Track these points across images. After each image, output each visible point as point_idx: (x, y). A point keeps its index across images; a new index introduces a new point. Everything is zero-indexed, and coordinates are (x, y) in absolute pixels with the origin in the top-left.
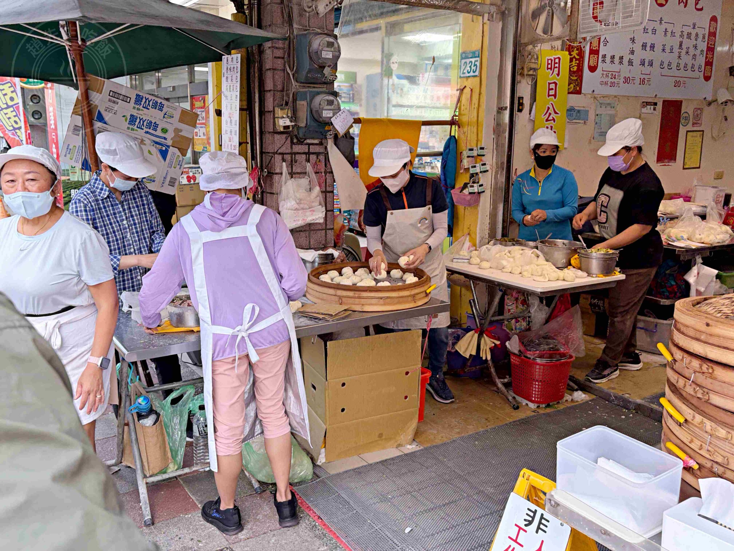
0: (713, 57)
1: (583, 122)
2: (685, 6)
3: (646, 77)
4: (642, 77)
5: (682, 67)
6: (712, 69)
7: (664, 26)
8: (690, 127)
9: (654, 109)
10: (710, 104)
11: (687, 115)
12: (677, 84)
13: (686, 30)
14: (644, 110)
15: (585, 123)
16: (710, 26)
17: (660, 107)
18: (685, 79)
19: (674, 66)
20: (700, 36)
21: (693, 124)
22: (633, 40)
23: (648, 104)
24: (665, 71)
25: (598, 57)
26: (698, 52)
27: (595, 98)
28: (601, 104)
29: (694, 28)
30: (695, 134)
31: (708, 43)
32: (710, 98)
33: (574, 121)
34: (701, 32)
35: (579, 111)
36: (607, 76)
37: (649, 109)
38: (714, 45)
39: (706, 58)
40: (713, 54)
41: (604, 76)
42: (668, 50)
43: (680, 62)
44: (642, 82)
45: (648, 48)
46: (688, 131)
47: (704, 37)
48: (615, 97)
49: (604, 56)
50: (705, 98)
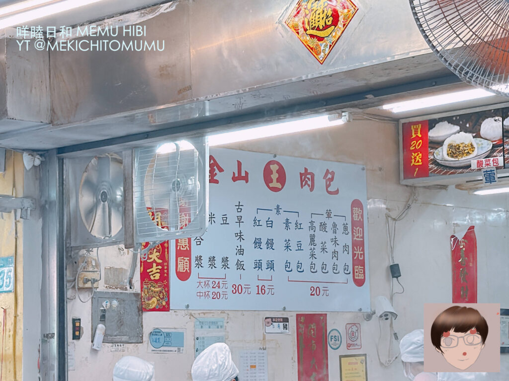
0: (364, 254)
1: (176, 349)
2: (312, 190)
3: (266, 283)
4: (261, 284)
5: (318, 267)
6: (364, 269)
7: (284, 216)
8: (343, 350)
9: (285, 327)
10: (369, 317)
11: (337, 334)
12: (315, 292)
13: (318, 220)
14: (269, 329)
15: (179, 350)
16: (352, 214)
17: (292, 323)
18: (325, 285)
19: (306, 267)
20: (340, 228)
21: (349, 346)
22: (240, 236)
23: (273, 320)
24: (295, 275)
25: (190, 260)
26: (339, 249)
27: (191, 315)
28: (202, 323)
29: (329, 216)
30: (353, 359)
31: (353, 236)
32: (367, 310)
33: (162, 349)
34: (340, 222)
35: (168, 334)
36: (207, 285)
37: (277, 327)
38: (363, 237)
39: (354, 255)
40: (363, 250)
41: (203, 284)
42: (294, 246)
43: (314, 261)
44: (261, 290)
45: (264, 246)
46: (341, 357)
47: (346, 228)
48: (223, 312)
49: (199, 258)
50: (360, 310)
